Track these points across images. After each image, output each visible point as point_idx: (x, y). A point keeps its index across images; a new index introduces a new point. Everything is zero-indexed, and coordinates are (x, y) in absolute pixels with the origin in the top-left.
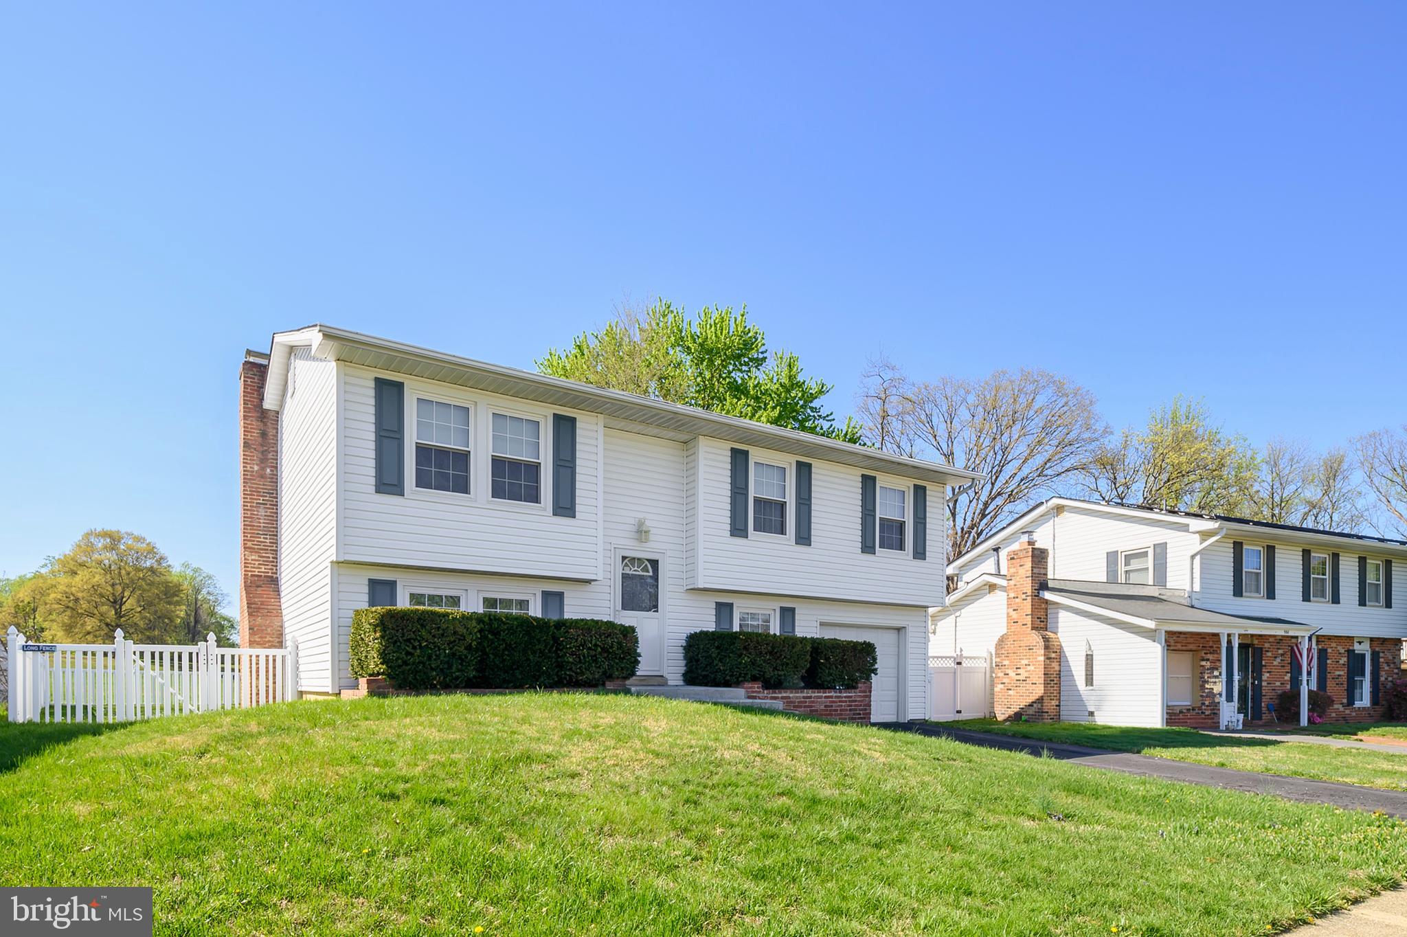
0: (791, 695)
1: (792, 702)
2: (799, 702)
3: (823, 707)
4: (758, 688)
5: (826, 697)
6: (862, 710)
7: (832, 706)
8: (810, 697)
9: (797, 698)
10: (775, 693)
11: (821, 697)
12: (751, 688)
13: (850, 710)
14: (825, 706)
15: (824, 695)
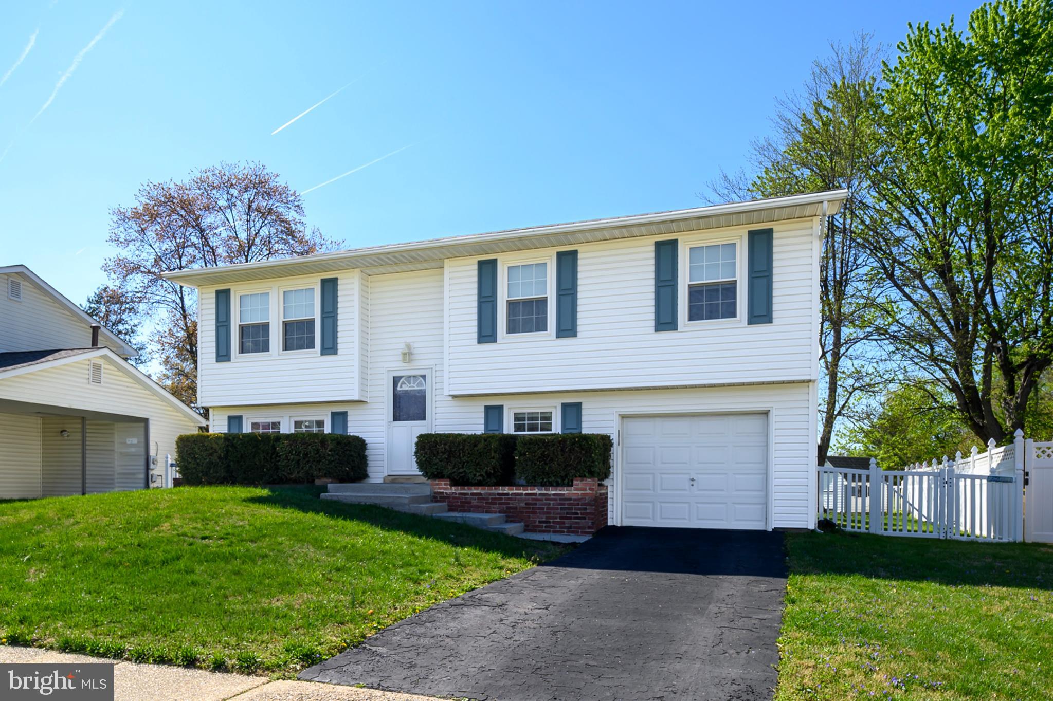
0: (483, 492)
1: (484, 499)
2: (492, 499)
3: (523, 505)
4: (445, 484)
5: (526, 494)
6: (580, 509)
7: (536, 504)
8: (507, 494)
9: (490, 494)
10: (464, 489)
11: (521, 494)
12: (437, 484)
13: (562, 509)
14: (526, 504)
15: (524, 492)
